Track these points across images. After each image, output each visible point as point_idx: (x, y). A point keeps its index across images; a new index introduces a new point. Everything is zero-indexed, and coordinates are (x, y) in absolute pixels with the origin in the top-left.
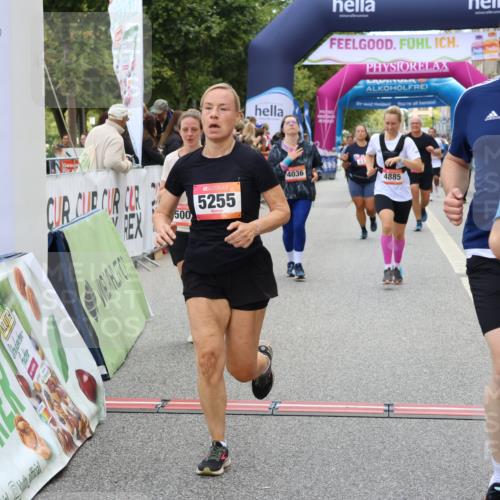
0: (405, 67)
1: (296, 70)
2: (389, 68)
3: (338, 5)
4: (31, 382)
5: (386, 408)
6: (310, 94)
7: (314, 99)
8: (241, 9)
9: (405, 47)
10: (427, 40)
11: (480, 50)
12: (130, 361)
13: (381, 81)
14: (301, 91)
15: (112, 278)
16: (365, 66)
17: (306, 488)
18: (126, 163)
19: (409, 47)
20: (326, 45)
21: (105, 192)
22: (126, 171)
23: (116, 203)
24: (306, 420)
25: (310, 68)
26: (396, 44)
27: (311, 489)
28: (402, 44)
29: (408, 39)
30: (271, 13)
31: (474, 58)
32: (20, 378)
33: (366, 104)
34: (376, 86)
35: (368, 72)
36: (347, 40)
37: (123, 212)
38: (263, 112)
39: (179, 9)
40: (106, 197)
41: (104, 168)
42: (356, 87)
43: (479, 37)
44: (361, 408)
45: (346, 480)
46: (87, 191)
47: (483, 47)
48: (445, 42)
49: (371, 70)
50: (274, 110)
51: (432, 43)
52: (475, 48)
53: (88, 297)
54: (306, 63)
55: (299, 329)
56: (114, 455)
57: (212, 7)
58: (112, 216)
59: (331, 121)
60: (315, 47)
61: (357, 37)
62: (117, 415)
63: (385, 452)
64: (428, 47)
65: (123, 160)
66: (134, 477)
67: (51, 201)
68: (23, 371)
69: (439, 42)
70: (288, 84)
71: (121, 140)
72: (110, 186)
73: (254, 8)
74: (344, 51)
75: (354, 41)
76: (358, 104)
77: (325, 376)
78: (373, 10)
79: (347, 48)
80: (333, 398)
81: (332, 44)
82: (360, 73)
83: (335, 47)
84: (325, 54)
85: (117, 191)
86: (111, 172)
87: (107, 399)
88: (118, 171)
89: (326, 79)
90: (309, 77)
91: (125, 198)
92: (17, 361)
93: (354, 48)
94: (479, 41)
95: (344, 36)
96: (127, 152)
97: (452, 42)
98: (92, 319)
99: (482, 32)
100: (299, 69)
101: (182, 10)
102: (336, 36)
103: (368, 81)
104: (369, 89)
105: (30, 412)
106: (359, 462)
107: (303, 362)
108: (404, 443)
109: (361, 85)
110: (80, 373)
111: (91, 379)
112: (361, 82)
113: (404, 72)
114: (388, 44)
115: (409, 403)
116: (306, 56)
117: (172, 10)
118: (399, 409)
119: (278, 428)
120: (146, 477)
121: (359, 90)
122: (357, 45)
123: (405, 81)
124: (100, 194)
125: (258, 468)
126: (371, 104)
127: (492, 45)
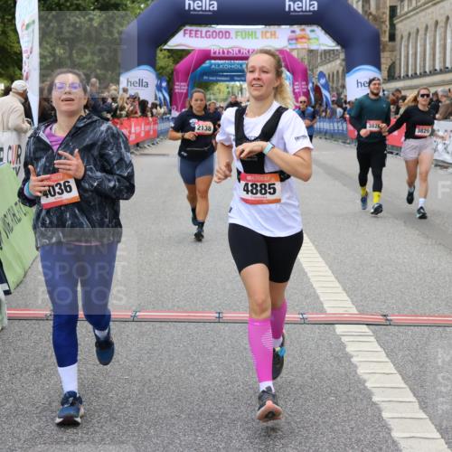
0: (239, 51)
1: (158, 51)
2: (228, 52)
3: (189, 4)
5: (217, 315)
6: (169, 70)
7: (172, 73)
9: (239, 38)
10: (255, 32)
11: (294, 41)
12: (28, 279)
13: (222, 62)
14: (161, 68)
15: (14, 215)
16: (210, 51)
17: (155, 377)
18: (26, 125)
19: (243, 38)
21: (10, 148)
22: (26, 131)
24: (158, 325)
25: (169, 50)
26: (233, 35)
27: (160, 377)
28: (237, 35)
29: (242, 31)
30: (140, 8)
31: (290, 47)
33: (211, 78)
34: (219, 65)
35: (212, 55)
36: (196, 31)
38: (133, 84)
39: (68, 4)
40: (10, 152)
41: (9, 129)
42: (204, 65)
43: (293, 32)
44: (199, 315)
45: (185, 370)
47: (296, 39)
48: (268, 35)
49: (215, 53)
50: (141, 83)
51: (259, 35)
52: (290, 39)
54: (166, 47)
55: (156, 254)
56: (13, 353)
57: (94, 4)
58: (15, 165)
59: (185, 91)
60: (176, 32)
61: (204, 29)
62: (16, 322)
63: (215, 349)
64: (256, 38)
65: (23, 122)
66: (28, 370)
69: (264, 34)
70: (152, 63)
71: (22, 108)
72: (14, 143)
73: (126, 5)
74: (194, 39)
75: (201, 32)
76: (205, 78)
77: (174, 291)
78: (215, 9)
79: (196, 37)
80: (178, 307)
81: (185, 34)
82: (206, 55)
83: (187, 36)
84: (180, 41)
85: (19, 146)
86: (14, 133)
87: (8, 310)
88: (20, 131)
89: (181, 58)
90: (169, 57)
93: (202, 37)
94: (293, 34)
95: (194, 28)
96: (26, 117)
97: (273, 35)
99: (296, 28)
100: (161, 50)
101: (71, 5)
102: (188, 27)
103: (213, 61)
104: (213, 66)
106: (196, 357)
107: (158, 279)
108: (229, 342)
109: (207, 63)
112: (208, 62)
113: (240, 55)
114: (226, 35)
115: (235, 311)
116: (165, 42)
117: (62, 4)
118: (227, 315)
119: (138, 331)
120: (37, 371)
121: (206, 67)
122: (204, 35)
123: (241, 62)
124: (6, 149)
125: (121, 362)
126: (214, 78)
127: (303, 38)
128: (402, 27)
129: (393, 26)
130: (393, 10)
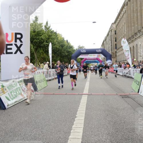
0: (91, 58)
3: (82, 51)
4: (24, 90)
5: (66, 94)
8: (70, 52)
16: (86, 58)
20: (80, 56)
22: (48, 69)
23: (47, 73)
32: (22, 90)
37: (48, 74)
44: (63, 94)
46: (43, 72)
52: (97, 56)
53: (36, 82)
54: (78, 58)
60: (79, 56)
61: (84, 55)
67: (38, 72)
68: (23, 89)
69: (93, 55)
88: (47, 69)
89: (82, 59)
91: (49, 73)
92: (22, 88)
95: (82, 55)
97: (95, 55)
98: (36, 84)
99: (98, 54)
104: (88, 61)
105: (23, 93)
110: (32, 90)
111: (33, 90)
123: (92, 60)
124: (45, 72)
127: (99, 56)
128: (117, 54)
129: (116, 54)
130: (116, 52)
